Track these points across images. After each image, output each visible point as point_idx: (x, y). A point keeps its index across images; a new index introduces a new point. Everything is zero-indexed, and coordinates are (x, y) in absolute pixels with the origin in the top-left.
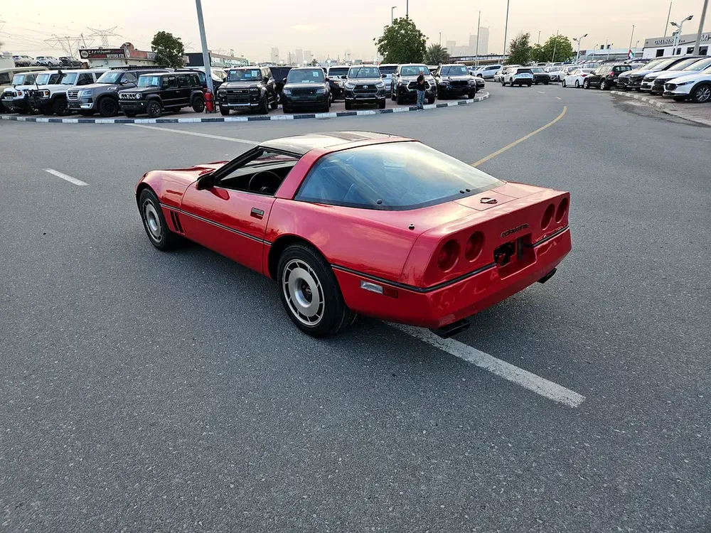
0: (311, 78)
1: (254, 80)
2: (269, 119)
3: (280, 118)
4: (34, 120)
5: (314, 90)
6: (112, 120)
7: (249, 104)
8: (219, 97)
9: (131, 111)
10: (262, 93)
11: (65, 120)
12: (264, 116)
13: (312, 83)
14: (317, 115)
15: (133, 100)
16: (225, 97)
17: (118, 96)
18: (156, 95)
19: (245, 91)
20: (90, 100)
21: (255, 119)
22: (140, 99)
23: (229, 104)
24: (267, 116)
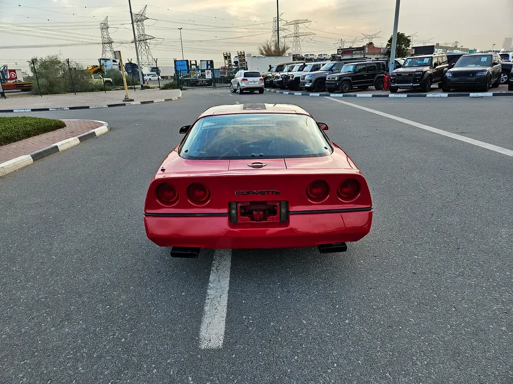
0: (479, 63)
1: (425, 65)
2: (425, 96)
3: (435, 96)
4: (282, 93)
5: (474, 73)
6: (318, 94)
7: (412, 84)
8: (390, 79)
9: (331, 88)
10: (426, 76)
11: (296, 93)
12: (422, 94)
13: (478, 67)
14: (472, 94)
15: (333, 81)
16: (394, 79)
17: (326, 78)
18: (349, 78)
19: (411, 74)
20: (311, 81)
21: (414, 96)
22: (337, 81)
23: (396, 85)
24: (424, 94)
